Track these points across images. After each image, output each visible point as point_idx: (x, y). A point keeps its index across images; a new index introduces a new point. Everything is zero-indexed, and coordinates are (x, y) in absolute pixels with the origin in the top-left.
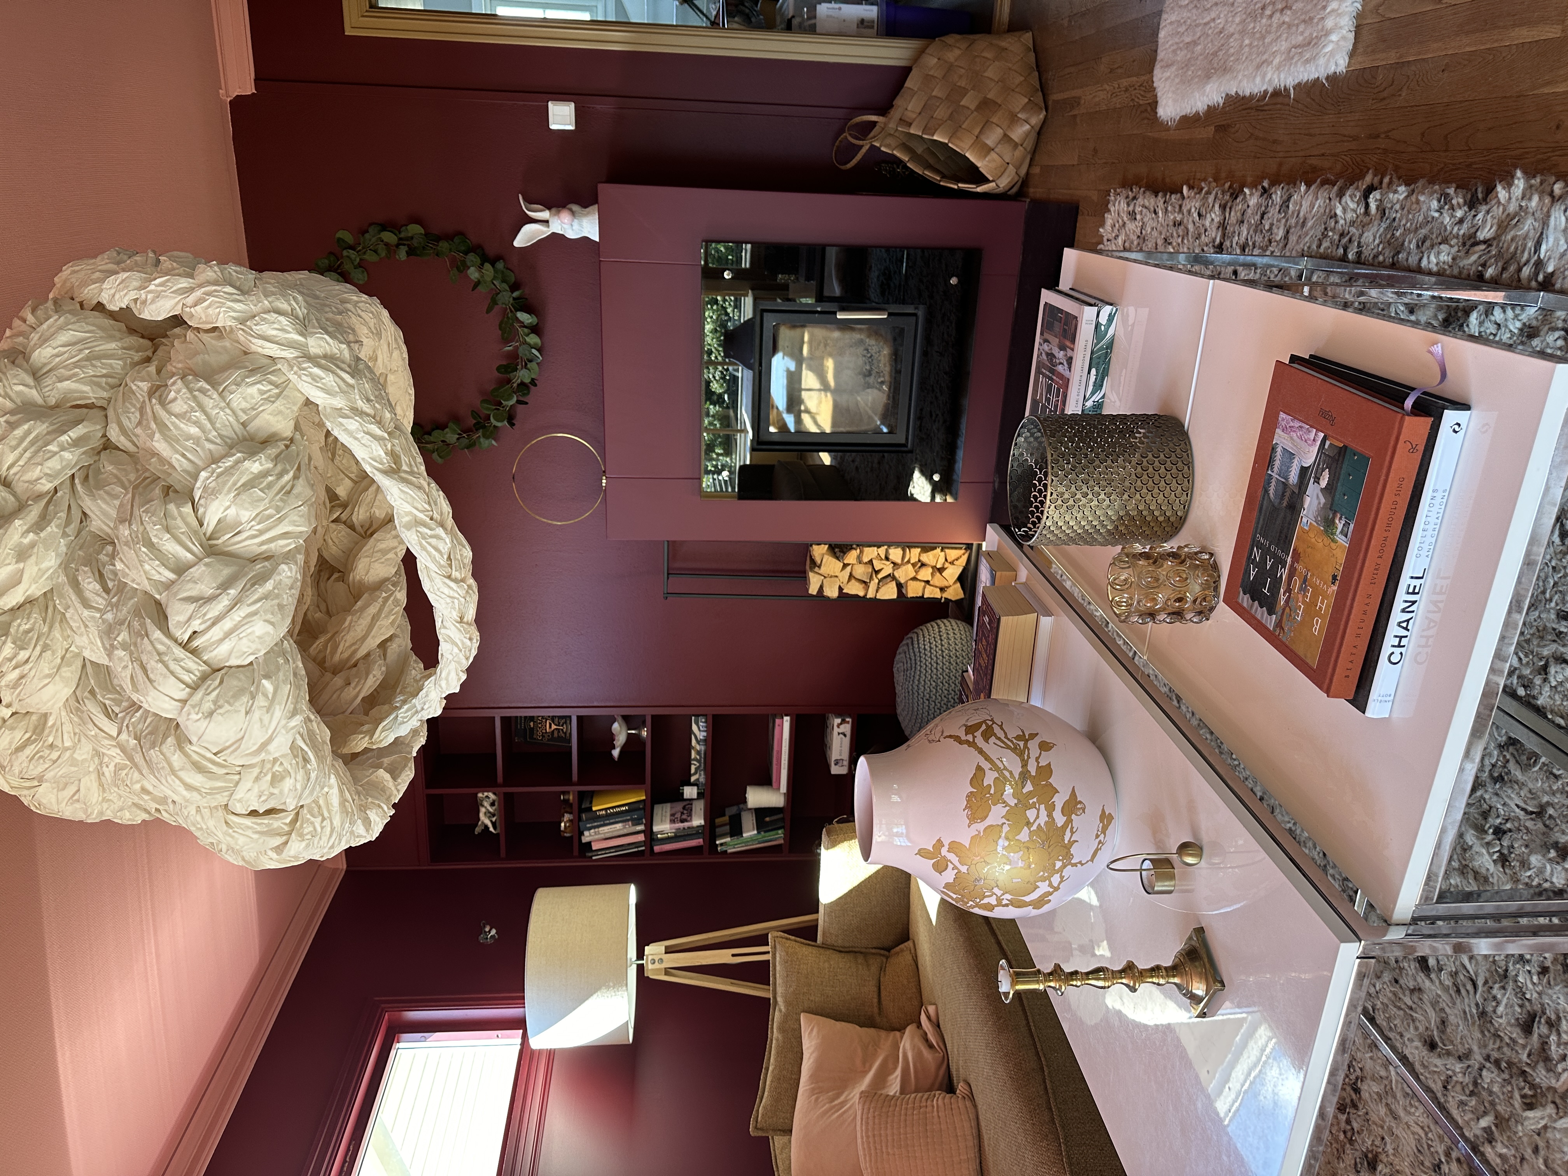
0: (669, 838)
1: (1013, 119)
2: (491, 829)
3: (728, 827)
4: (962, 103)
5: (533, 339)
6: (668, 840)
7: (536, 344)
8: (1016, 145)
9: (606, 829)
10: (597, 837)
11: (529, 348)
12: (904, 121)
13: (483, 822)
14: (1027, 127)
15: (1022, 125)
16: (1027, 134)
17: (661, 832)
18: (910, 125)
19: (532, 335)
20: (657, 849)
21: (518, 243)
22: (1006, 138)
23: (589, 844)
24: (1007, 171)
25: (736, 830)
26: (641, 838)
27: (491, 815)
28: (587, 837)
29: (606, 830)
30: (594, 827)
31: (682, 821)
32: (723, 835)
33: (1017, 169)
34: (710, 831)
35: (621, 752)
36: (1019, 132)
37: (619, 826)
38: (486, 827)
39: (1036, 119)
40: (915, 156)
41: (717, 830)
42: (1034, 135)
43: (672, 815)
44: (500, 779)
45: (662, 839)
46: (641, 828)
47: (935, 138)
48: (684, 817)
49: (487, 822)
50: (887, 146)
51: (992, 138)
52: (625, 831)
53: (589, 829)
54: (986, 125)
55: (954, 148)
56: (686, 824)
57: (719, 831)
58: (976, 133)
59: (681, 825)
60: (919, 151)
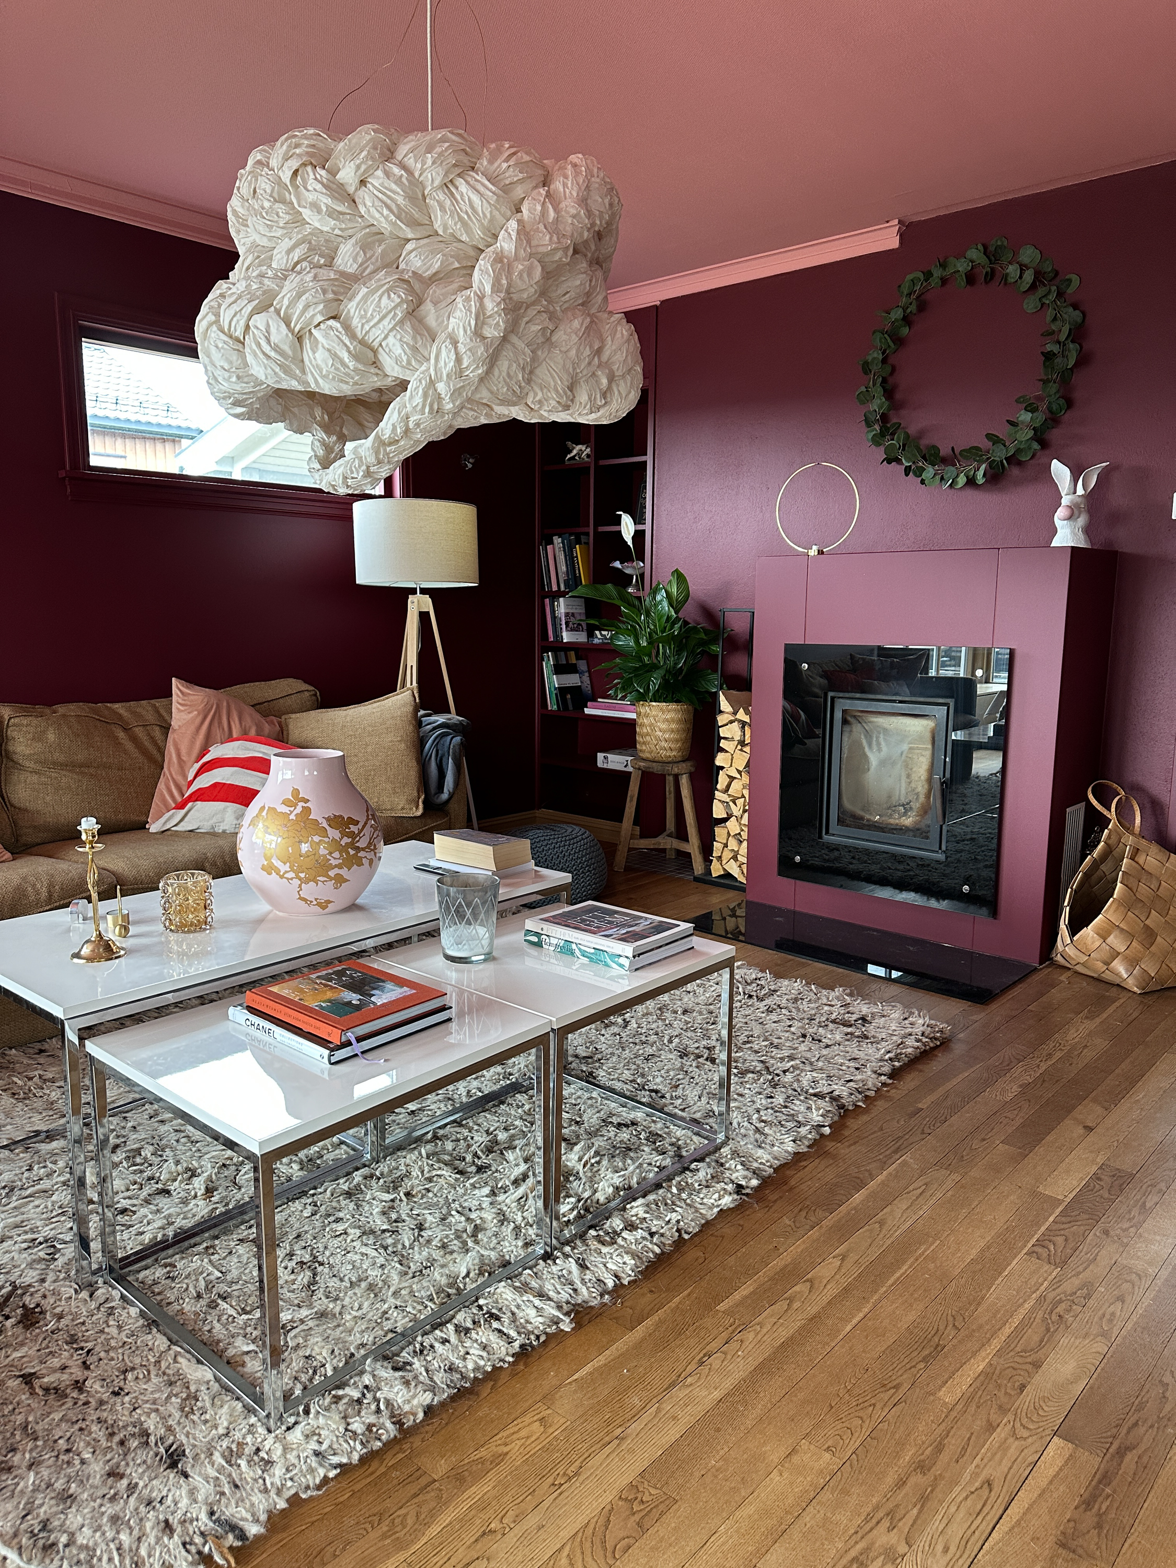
0: (554, 611)
1: (1132, 962)
2: (569, 456)
3: (564, 662)
4: (1153, 911)
5: (962, 480)
6: (553, 611)
7: (957, 483)
8: (1107, 964)
9: (563, 557)
10: (557, 549)
11: (953, 477)
12: (1136, 853)
13: (574, 448)
14: (1125, 976)
15: (1127, 970)
16: (1118, 975)
17: (559, 605)
18: (1132, 858)
19: (965, 480)
20: (547, 601)
21: (1055, 463)
22: (1115, 954)
23: (552, 543)
24: (1081, 955)
25: (559, 669)
26: (555, 588)
27: (579, 454)
28: (557, 540)
29: (561, 557)
30: (564, 547)
31: (567, 624)
32: (556, 658)
33: (1082, 964)
34: (559, 648)
35: (618, 569)
36: (1120, 968)
37: (564, 568)
38: (570, 452)
39: (1132, 984)
40: (1096, 864)
41: (562, 653)
42: (1117, 981)
43: (573, 614)
44: (603, 462)
45: (554, 605)
46: (562, 588)
47: (1119, 884)
48: (571, 624)
49: (575, 452)
50: (1109, 836)
51: (1116, 942)
52: (560, 574)
53: (563, 543)
54: (1130, 935)
55: (1108, 904)
56: (564, 627)
57: (562, 655)
58: (1121, 925)
59: (563, 622)
60: (1103, 867)
